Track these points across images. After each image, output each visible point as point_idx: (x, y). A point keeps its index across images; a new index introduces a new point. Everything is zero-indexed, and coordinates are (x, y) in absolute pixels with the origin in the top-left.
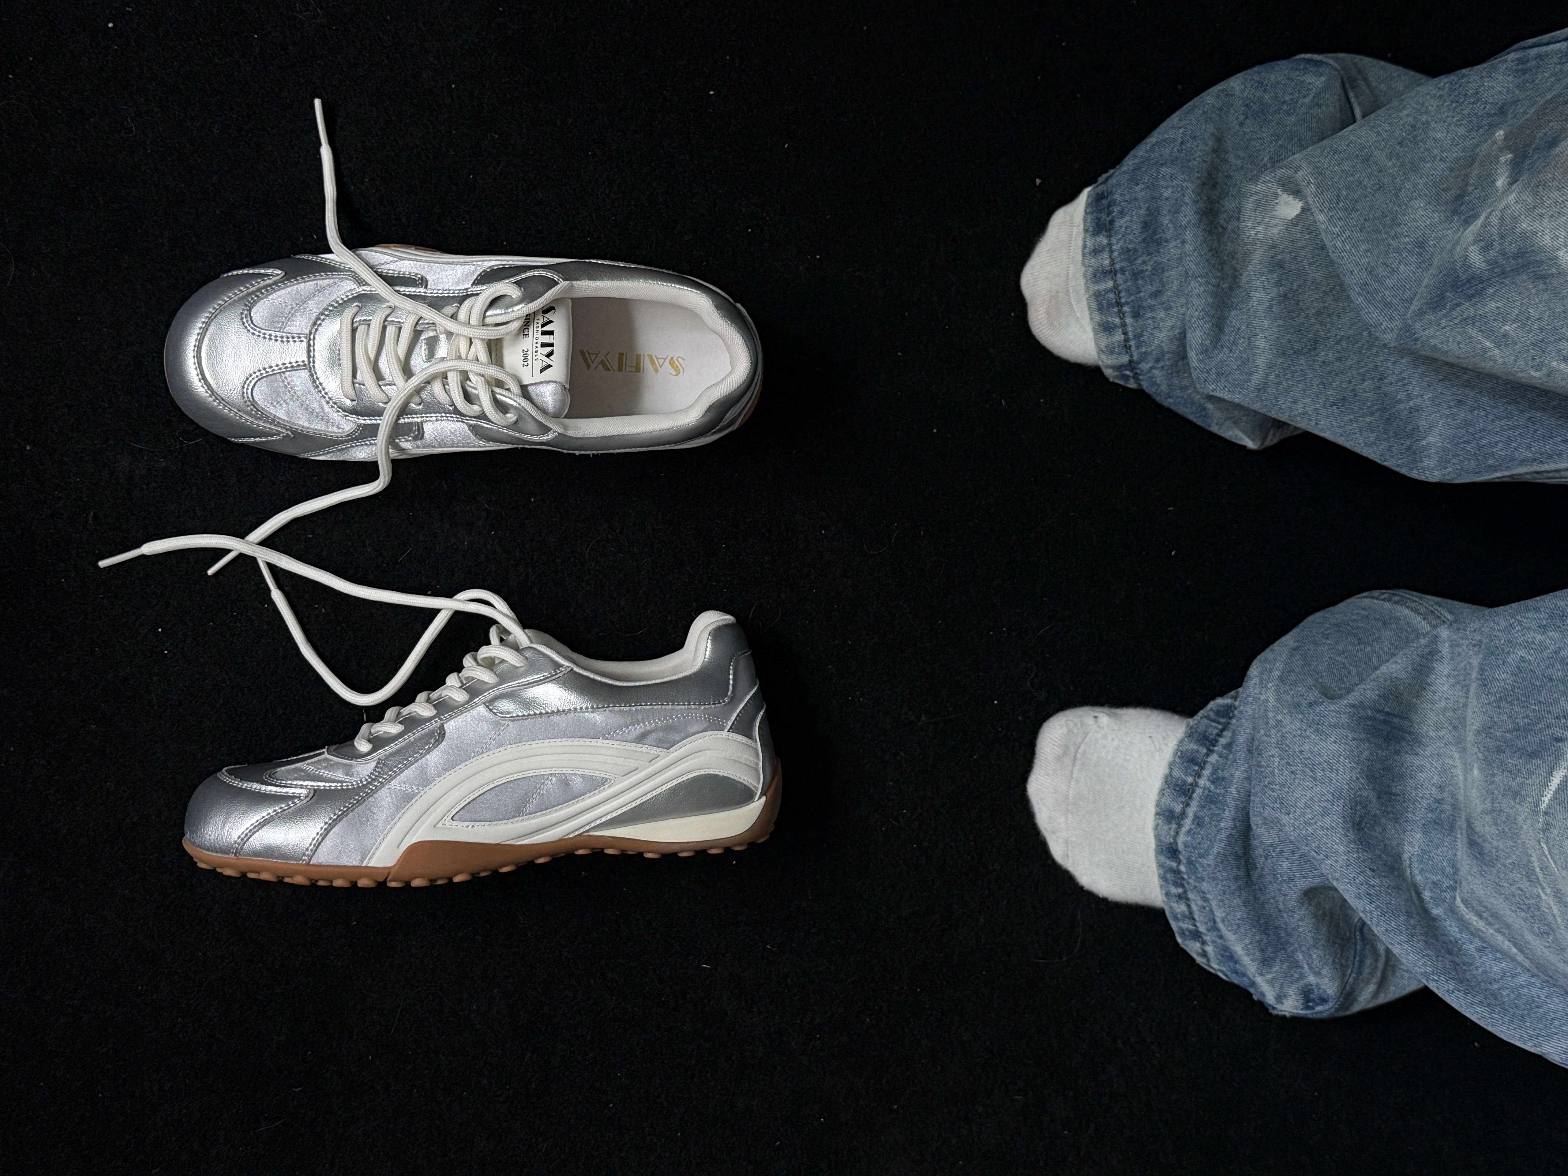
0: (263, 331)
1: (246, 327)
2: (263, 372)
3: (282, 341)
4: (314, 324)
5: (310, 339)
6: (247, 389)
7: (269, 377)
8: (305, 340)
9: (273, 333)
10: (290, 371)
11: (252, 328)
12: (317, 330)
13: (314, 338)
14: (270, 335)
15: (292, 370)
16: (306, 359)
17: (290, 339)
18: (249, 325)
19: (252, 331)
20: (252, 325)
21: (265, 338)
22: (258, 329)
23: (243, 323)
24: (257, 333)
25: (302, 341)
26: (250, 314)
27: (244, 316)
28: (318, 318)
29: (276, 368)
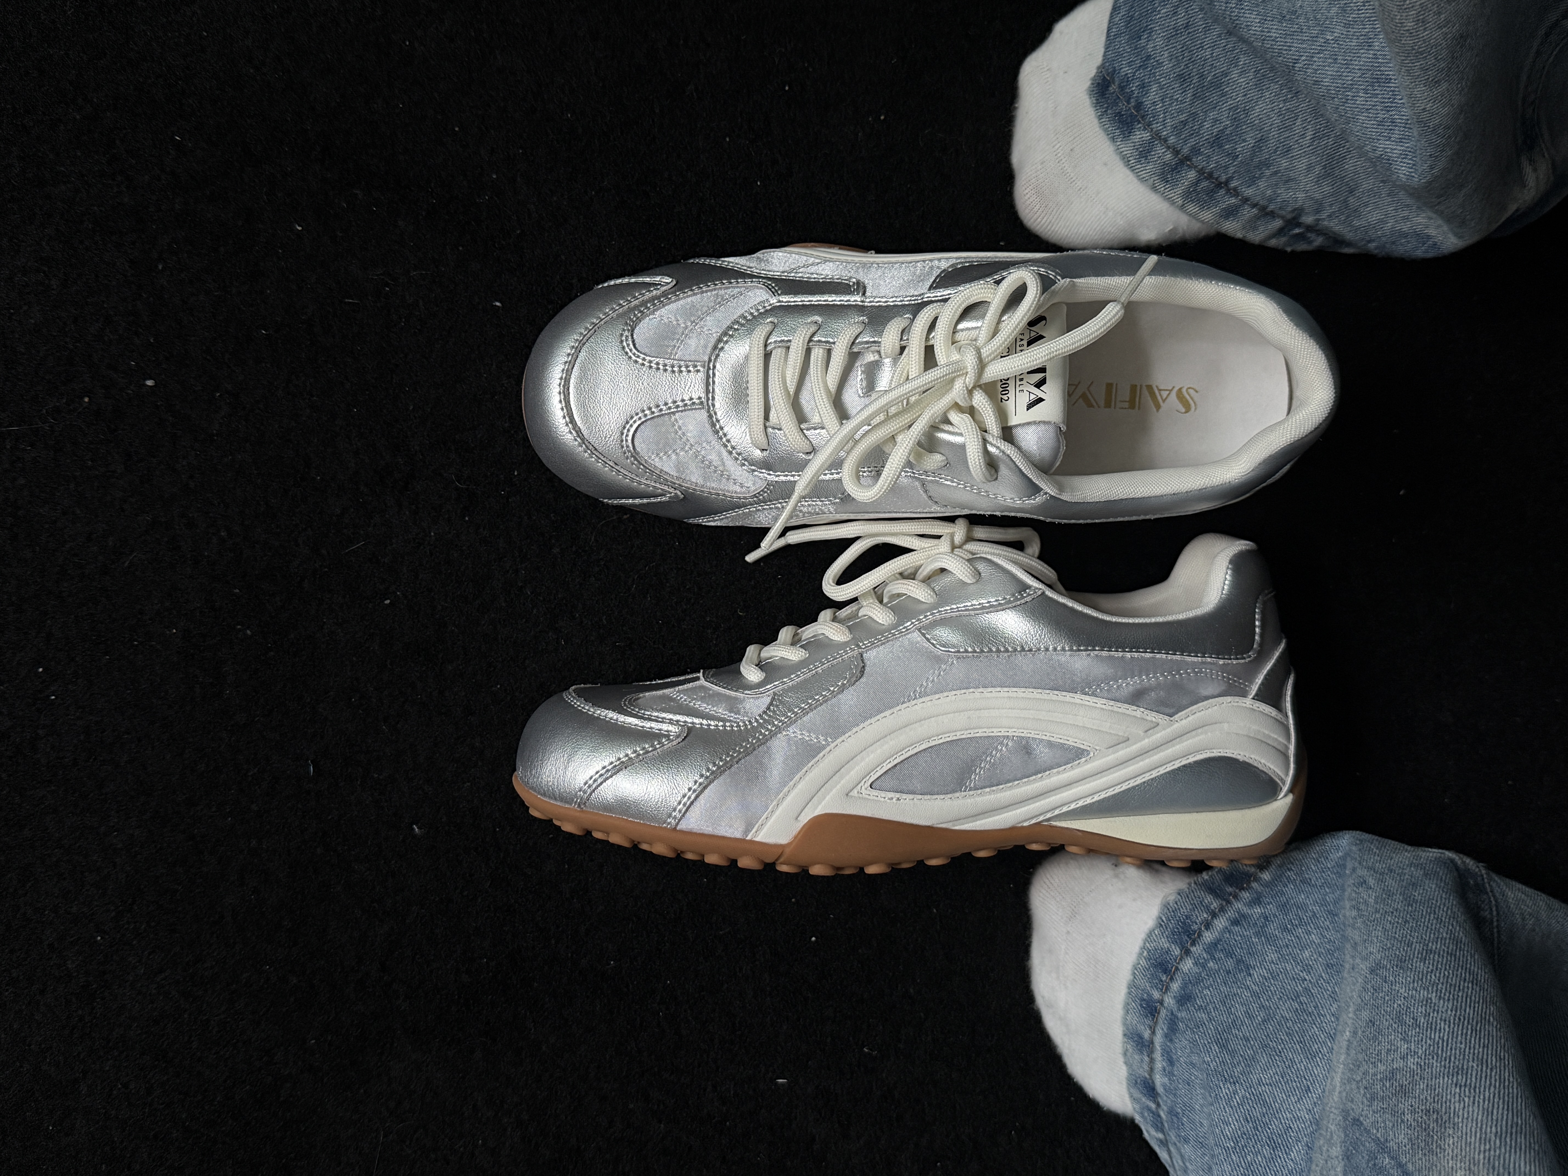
0: (648, 358)
1: (627, 353)
2: (647, 412)
3: (673, 372)
4: (715, 347)
5: (709, 368)
6: (627, 436)
7: (655, 420)
8: (702, 369)
9: (661, 361)
10: (682, 411)
11: (634, 354)
12: (718, 355)
13: (714, 367)
14: (658, 364)
15: (685, 410)
16: (703, 395)
17: (683, 369)
18: (631, 350)
19: (634, 358)
20: (634, 350)
21: (651, 367)
22: (642, 356)
23: (623, 348)
24: (640, 361)
25: (698, 371)
26: (632, 335)
28: (720, 340)
29: (664, 408)
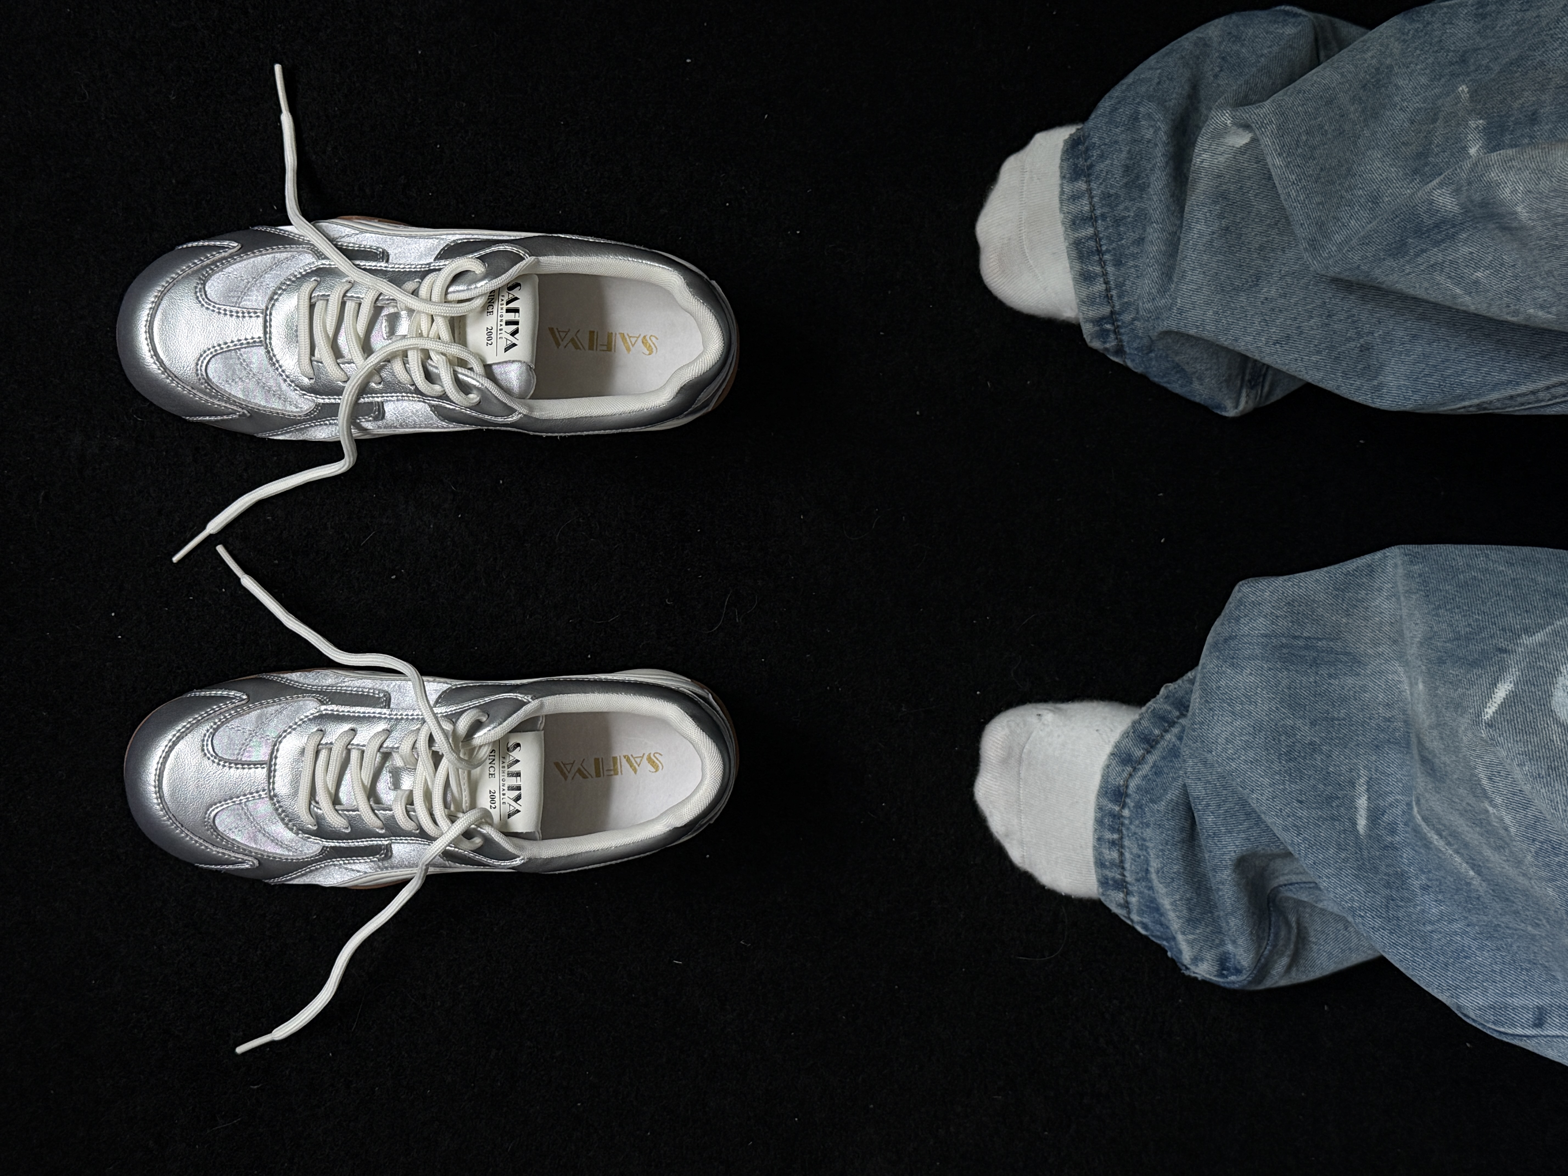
0: (217, 306)
1: (200, 302)
2: (218, 348)
3: (238, 317)
4: (271, 299)
5: (266, 315)
6: (201, 366)
7: (224, 354)
8: (261, 315)
9: (228, 308)
10: (245, 348)
11: (206, 302)
12: (273, 305)
13: (271, 314)
14: (225, 310)
15: (248, 347)
16: (262, 335)
17: (246, 315)
18: (203, 299)
19: (206, 306)
20: (206, 300)
21: (219, 313)
22: (213, 304)
23: (197, 298)
24: (211, 308)
25: (258, 316)
26: (204, 288)
27: (198, 290)
28: (275, 293)
29: (231, 345)
